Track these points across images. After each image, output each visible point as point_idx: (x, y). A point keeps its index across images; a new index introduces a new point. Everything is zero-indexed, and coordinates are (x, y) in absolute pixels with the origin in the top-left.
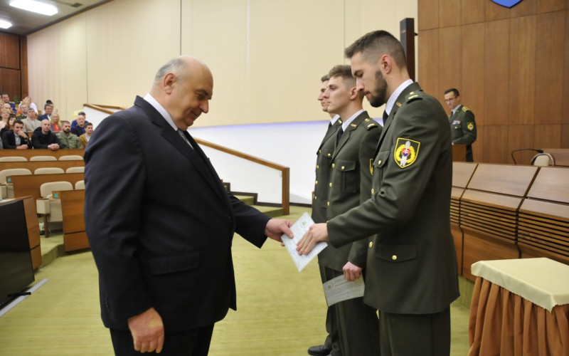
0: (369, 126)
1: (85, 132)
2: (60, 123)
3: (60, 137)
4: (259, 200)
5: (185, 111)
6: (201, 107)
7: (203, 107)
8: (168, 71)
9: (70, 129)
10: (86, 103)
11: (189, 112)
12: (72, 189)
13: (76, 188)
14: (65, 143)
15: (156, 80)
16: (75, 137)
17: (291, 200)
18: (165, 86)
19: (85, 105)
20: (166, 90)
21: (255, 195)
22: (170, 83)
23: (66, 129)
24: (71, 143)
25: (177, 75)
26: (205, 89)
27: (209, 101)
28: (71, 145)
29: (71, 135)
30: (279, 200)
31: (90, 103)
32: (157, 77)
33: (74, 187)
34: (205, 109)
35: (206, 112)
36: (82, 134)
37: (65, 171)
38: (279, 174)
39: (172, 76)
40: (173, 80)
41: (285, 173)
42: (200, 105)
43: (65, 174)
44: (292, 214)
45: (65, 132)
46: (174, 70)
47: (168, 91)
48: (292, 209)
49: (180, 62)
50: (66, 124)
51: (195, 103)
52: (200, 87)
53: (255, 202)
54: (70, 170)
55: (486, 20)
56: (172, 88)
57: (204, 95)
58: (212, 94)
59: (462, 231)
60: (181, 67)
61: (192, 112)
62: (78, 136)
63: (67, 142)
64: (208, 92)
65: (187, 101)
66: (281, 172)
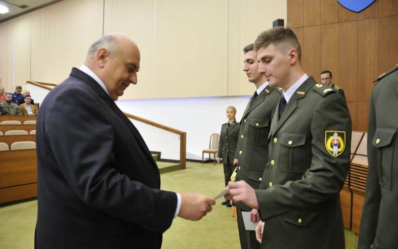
0: (325, 91)
1: (24, 102)
2: (4, 94)
3: (3, 106)
4: (162, 157)
5: (118, 82)
6: (131, 78)
7: (133, 79)
8: (100, 47)
9: (11, 99)
10: (29, 80)
11: (120, 83)
12: (8, 149)
13: (12, 149)
14: (7, 110)
15: (89, 55)
16: (15, 105)
17: (187, 157)
18: (98, 60)
19: (28, 82)
20: (99, 64)
21: (159, 154)
22: (102, 57)
23: (8, 99)
24: (12, 111)
25: (109, 51)
26: (134, 63)
27: (137, 73)
28: (12, 112)
29: (12, 104)
30: (177, 157)
31: (32, 81)
32: (89, 52)
33: (10, 148)
34: (134, 81)
35: (135, 83)
36: (22, 103)
37: (4, 134)
38: (178, 137)
39: (105, 51)
40: (106, 54)
41: (183, 136)
42: (130, 77)
43: (4, 136)
44: (188, 168)
45: (8, 102)
46: (106, 46)
47: (102, 65)
48: (188, 164)
49: (111, 39)
50: (8, 96)
51: (126, 75)
52: (130, 61)
53: (159, 159)
54: (8, 133)
55: (340, 22)
56: (104, 62)
57: (133, 68)
58: (139, 68)
59: (352, 191)
60: (112, 43)
61: (123, 83)
62: (19, 105)
63: (9, 109)
64: (136, 65)
65: (119, 73)
66: (180, 136)
